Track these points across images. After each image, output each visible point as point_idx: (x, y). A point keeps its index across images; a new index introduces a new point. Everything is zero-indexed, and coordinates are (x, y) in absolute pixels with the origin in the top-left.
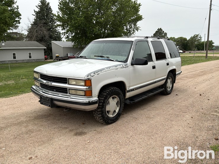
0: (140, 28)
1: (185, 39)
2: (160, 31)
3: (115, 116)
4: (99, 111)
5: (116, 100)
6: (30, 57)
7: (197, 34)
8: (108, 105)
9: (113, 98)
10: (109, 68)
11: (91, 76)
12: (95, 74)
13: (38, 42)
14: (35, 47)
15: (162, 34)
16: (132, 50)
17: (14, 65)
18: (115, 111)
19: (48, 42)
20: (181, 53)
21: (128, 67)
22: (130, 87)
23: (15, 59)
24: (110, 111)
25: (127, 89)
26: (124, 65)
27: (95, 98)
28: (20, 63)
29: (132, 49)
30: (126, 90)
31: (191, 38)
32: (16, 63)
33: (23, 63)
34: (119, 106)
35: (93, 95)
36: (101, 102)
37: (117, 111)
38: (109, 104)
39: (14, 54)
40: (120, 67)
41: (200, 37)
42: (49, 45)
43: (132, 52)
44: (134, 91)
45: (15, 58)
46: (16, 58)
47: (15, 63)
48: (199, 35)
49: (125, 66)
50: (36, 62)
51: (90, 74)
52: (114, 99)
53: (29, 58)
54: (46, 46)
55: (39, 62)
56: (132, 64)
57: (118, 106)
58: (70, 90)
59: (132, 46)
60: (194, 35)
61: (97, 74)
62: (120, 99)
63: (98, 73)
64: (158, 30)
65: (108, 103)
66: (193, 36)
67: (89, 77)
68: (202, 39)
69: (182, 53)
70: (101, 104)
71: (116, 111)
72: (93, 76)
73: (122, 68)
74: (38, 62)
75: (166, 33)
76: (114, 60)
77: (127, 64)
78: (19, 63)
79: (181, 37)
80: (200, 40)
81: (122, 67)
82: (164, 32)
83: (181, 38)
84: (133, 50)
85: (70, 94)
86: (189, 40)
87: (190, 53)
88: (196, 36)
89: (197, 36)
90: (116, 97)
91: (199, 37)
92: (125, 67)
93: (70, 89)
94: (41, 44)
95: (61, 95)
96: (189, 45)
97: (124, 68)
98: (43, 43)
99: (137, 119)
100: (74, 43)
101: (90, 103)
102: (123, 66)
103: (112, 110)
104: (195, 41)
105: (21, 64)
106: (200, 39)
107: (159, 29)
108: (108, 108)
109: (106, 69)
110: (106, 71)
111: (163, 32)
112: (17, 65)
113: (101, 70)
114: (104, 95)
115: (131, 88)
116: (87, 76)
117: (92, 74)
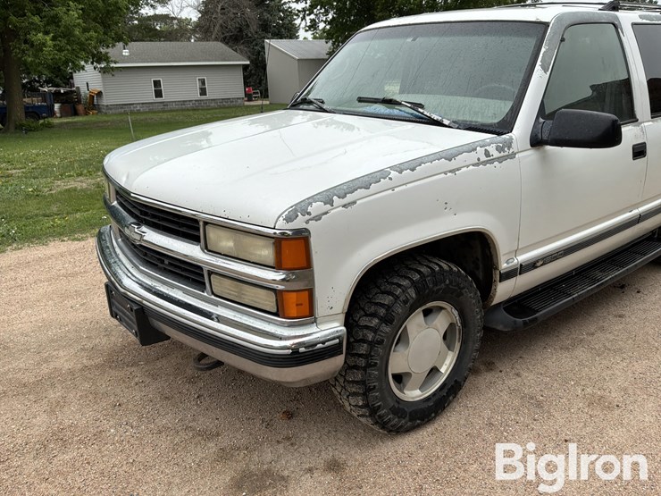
3: (434, 394)
4: (353, 382)
5: (441, 322)
6: (203, 92)
8: (400, 348)
9: (427, 313)
10: (413, 170)
11: (307, 217)
12: (331, 202)
13: (227, 43)
14: (216, 61)
16: (538, 66)
17: (155, 116)
18: (434, 371)
19: (256, 45)
21: (512, 156)
22: (516, 252)
23: (159, 100)
24: (408, 375)
25: (504, 266)
26: (492, 150)
27: (328, 328)
28: (174, 111)
29: (539, 63)
30: (497, 268)
32: (164, 111)
33: (183, 110)
34: (457, 346)
35: (321, 309)
36: (364, 341)
37: (445, 369)
38: (407, 343)
39: (157, 84)
40: (472, 157)
42: (259, 52)
43: (539, 78)
44: (536, 270)
45: (158, 94)
46: (162, 97)
47: (159, 112)
49: (496, 154)
50: (220, 107)
51: (300, 209)
52: (430, 317)
53: (199, 97)
54: (249, 58)
55: (228, 108)
56: (536, 142)
57: (450, 347)
58: (212, 276)
59: (543, 50)
61: (344, 206)
62: (462, 314)
63: (349, 198)
65: (403, 339)
67: (299, 223)
70: (363, 349)
71: (443, 370)
72: (318, 218)
73: (485, 163)
74: (225, 107)
76: (446, 122)
77: (509, 144)
78: (171, 111)
81: (483, 158)
84: (545, 69)
85: (213, 293)
90: (441, 308)
92: (500, 160)
93: (212, 273)
94: (236, 51)
95: (179, 295)
97: (491, 162)
98: (242, 47)
99: (539, 405)
100: (334, 44)
101: (297, 357)
102: (487, 154)
103: (419, 369)
105: (175, 113)
108: (398, 361)
109: (393, 174)
110: (391, 184)
112: (165, 116)
113: (365, 183)
114: (382, 305)
115: (523, 258)
116: (289, 219)
117: (316, 208)
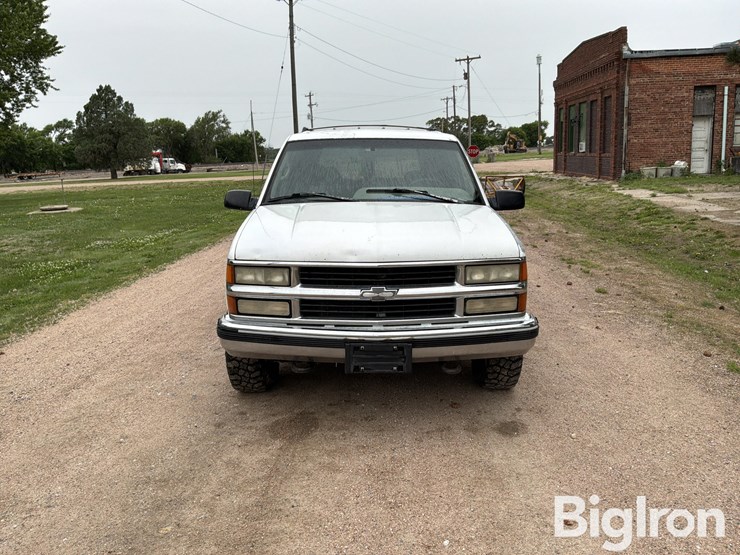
0: (52, 84)
1: (180, 127)
2: (106, 95)
7: (216, 111)
15: (114, 106)
20: (181, 170)
31: (197, 122)
41: (223, 122)
48: (221, 114)
58: (468, 302)
60: (207, 114)
64: (98, 90)
66: (202, 116)
68: (230, 125)
69: (184, 172)
75: (132, 105)
79: (165, 117)
80: (225, 129)
82: (125, 101)
83: (165, 122)
85: (466, 314)
86: (192, 128)
87: (208, 170)
88: (211, 116)
89: (215, 116)
91: (222, 119)
95: (430, 326)
96: (193, 145)
104: (212, 131)
106: (224, 125)
107: (101, 87)
111: (120, 99)
